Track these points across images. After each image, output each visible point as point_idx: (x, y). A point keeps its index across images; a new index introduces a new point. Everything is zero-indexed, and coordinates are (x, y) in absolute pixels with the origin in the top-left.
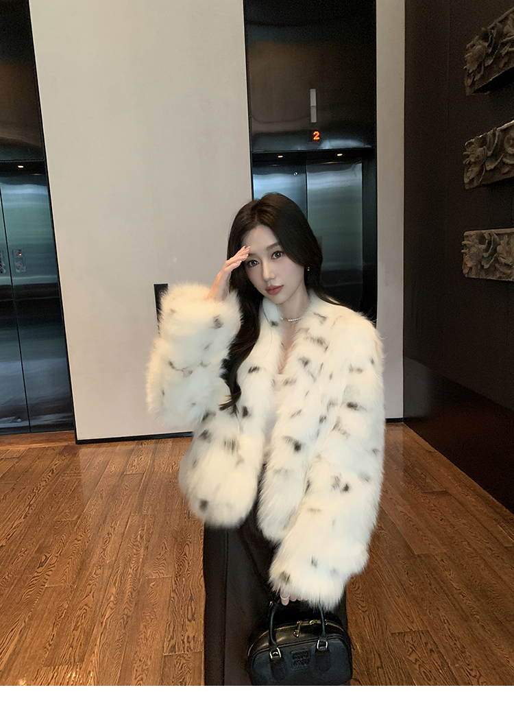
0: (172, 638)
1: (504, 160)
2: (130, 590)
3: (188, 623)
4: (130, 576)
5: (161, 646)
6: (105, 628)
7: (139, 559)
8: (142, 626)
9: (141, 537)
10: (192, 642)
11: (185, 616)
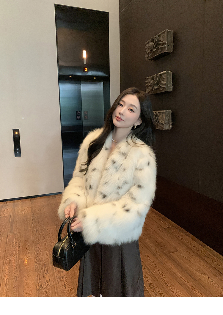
0: (40, 282)
1: (161, 85)
2: (15, 266)
3: (45, 275)
4: (14, 260)
5: (35, 286)
6: (6, 283)
7: (16, 253)
8: (24, 280)
9: (16, 243)
10: (49, 282)
11: (44, 272)
